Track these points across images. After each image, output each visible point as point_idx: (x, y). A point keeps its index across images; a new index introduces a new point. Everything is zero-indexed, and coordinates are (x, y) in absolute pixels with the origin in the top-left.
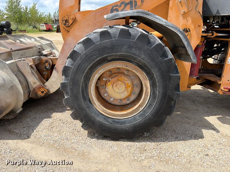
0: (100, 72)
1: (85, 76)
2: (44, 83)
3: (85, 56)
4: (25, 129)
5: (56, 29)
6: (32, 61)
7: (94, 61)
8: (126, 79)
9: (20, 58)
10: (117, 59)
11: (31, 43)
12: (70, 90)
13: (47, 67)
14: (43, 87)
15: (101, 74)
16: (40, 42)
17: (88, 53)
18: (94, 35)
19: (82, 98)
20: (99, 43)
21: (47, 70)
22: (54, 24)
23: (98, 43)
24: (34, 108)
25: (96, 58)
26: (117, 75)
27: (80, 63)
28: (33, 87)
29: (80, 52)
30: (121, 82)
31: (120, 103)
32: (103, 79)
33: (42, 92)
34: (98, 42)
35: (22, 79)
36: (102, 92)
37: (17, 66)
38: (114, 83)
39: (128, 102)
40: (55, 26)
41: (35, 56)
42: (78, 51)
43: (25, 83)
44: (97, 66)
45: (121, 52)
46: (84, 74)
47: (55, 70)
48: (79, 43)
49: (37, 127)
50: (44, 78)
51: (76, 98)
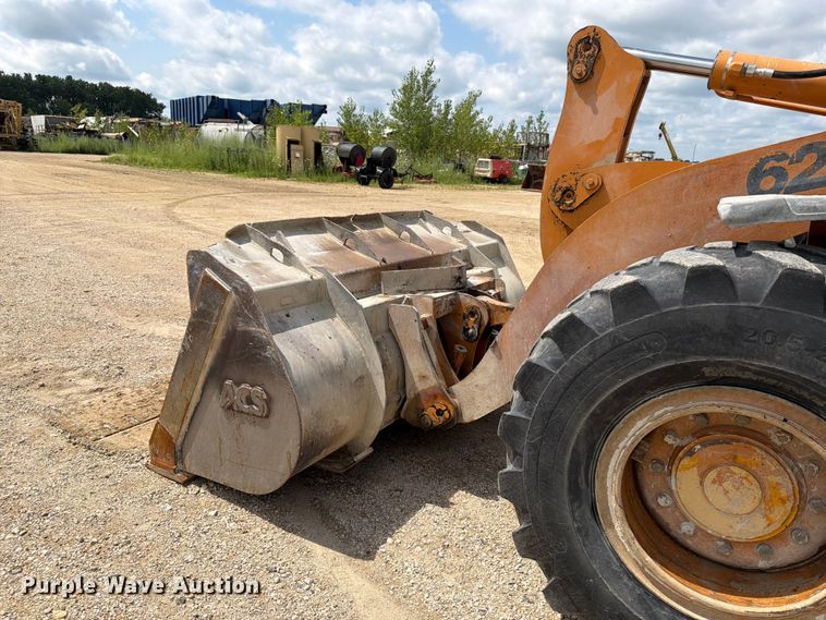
0: (657, 414)
1: (593, 414)
2: (450, 383)
3: (609, 346)
4: (365, 520)
5: (523, 177)
6: (431, 307)
7: (642, 369)
8: (771, 465)
9: (400, 292)
10: (744, 380)
11: (439, 242)
12: (529, 450)
13: (471, 331)
14: (444, 397)
15: (660, 422)
16: (466, 242)
17: (625, 335)
18: (663, 273)
19: (565, 491)
20: (676, 308)
21: (469, 338)
22: (521, 159)
23: (672, 309)
24: (405, 454)
25: (654, 360)
26: (733, 440)
27: (586, 364)
28: (416, 388)
29: (592, 327)
30: (744, 473)
31: (722, 555)
32: (666, 439)
33: (439, 412)
34: (673, 302)
35: (392, 360)
36: (650, 484)
37: (388, 315)
38: (711, 468)
39: (762, 564)
40: (521, 167)
41: (442, 290)
42: (586, 320)
43: (395, 371)
44: (652, 389)
45: (770, 359)
46: (593, 408)
47: (494, 351)
48: (596, 292)
49: (399, 526)
50: (453, 365)
51: (546, 482)
